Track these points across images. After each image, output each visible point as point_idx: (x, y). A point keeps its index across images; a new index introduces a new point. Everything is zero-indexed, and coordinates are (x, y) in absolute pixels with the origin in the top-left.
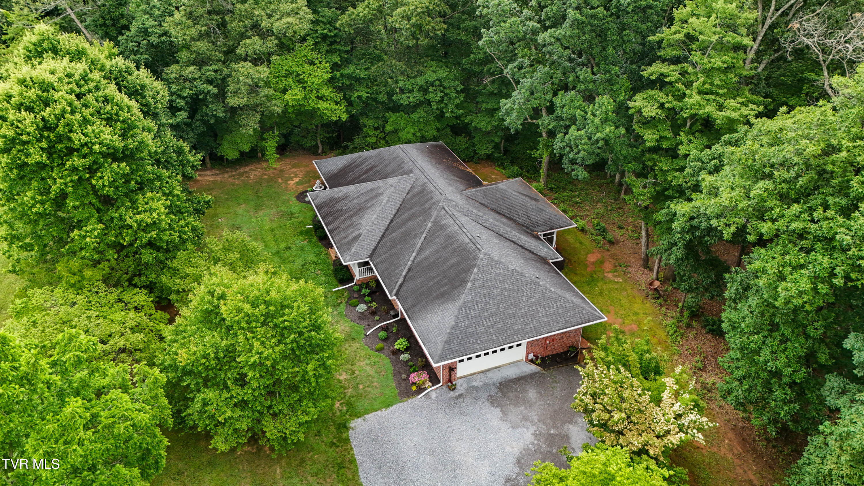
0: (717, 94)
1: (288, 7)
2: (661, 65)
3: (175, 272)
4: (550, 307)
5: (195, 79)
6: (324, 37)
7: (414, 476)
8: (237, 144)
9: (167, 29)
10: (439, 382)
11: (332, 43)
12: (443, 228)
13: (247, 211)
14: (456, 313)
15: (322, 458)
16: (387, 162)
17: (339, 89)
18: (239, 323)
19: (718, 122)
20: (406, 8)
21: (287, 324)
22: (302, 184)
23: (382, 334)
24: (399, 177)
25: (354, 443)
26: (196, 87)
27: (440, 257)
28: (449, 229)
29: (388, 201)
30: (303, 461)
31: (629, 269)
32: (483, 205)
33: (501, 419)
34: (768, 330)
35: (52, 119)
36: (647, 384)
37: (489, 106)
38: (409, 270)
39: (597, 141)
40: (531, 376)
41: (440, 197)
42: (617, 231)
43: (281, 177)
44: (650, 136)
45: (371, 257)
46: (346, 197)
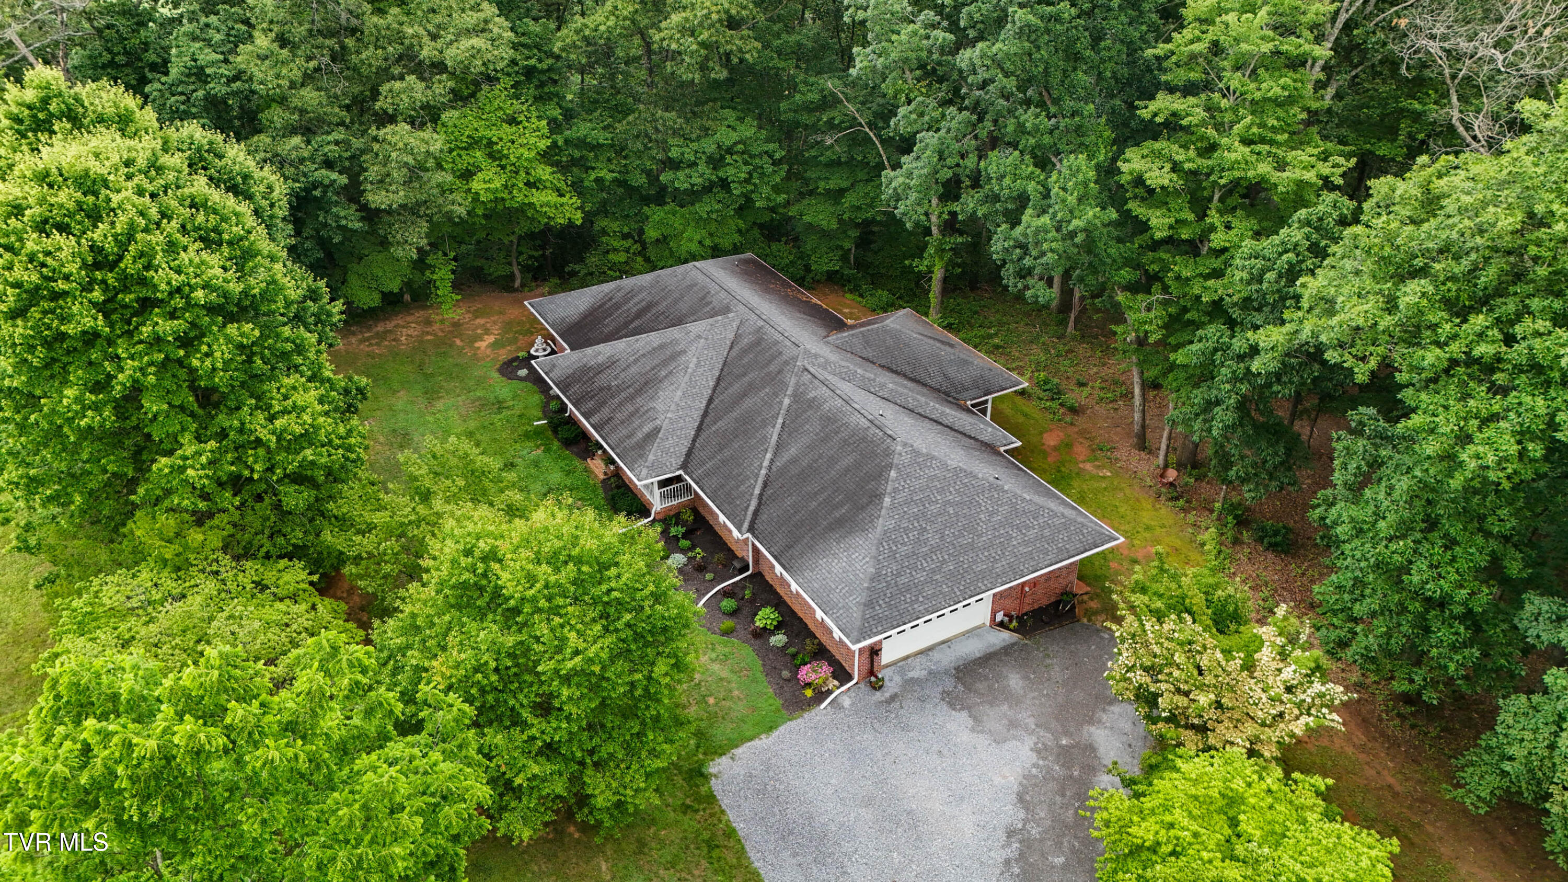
0: (1272, 142)
1: (471, 19)
2: (1169, 97)
3: (343, 523)
4: (1027, 527)
5: (302, 160)
6: (530, 72)
7: (847, 846)
8: (376, 279)
9: (243, 66)
10: (850, 677)
11: (542, 85)
12: (812, 404)
13: (412, 402)
14: (874, 551)
15: (674, 835)
16: (676, 295)
17: (562, 168)
18: (534, 600)
19: (1281, 189)
20: (688, 14)
21: (615, 594)
22: (503, 346)
23: (728, 604)
24: (711, 320)
25: (725, 802)
26: (305, 175)
27: (821, 456)
28: (826, 406)
29: (698, 365)
30: (642, 844)
31: (1116, 454)
32: (867, 360)
33: (973, 730)
34: (1422, 531)
35: (110, 246)
36: (1225, 641)
37: (832, 184)
38: (765, 485)
39: (1072, 235)
40: (1007, 650)
41: (795, 352)
42: (1077, 390)
43: (460, 336)
44: (1161, 220)
45: (684, 466)
46: (611, 363)
